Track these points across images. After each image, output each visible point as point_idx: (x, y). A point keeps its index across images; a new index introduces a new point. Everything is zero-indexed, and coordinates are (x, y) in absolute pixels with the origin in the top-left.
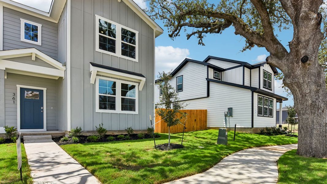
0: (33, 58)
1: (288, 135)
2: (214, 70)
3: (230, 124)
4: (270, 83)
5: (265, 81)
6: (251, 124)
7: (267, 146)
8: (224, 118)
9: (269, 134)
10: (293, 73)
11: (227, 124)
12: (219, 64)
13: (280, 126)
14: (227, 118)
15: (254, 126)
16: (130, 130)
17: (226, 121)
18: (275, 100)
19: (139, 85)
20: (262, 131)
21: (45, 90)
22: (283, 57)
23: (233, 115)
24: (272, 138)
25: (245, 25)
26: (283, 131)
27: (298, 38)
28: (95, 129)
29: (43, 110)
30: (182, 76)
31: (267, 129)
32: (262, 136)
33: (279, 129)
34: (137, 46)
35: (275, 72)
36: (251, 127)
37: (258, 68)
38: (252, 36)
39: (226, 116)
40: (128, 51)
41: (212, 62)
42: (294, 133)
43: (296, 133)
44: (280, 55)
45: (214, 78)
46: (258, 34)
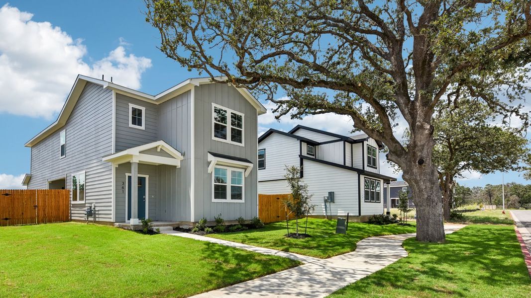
0: (159, 150)
1: (400, 224)
2: (307, 145)
3: (332, 211)
4: (374, 160)
5: (369, 158)
6: (358, 211)
7: (384, 235)
8: (324, 204)
9: (379, 223)
10: (412, 170)
11: (328, 211)
12: (311, 136)
13: (388, 213)
14: (328, 204)
15: (362, 214)
16: (241, 220)
17: (326, 208)
18: (382, 181)
19: (245, 172)
20: (370, 220)
21: (147, 177)
22: (402, 155)
23: (335, 201)
24: (384, 227)
25: (364, 122)
26: (392, 219)
27: (415, 142)
28: (214, 220)
29: (145, 199)
30: (265, 149)
31: (375, 216)
32: (371, 225)
33: (387, 217)
34: (243, 130)
35: (380, 146)
36: (358, 215)
37: (361, 143)
38: (372, 133)
39: (326, 201)
40: (236, 136)
41: (301, 133)
42: (406, 221)
43: (413, 222)
44: (398, 153)
45: (308, 154)
46: (378, 131)
